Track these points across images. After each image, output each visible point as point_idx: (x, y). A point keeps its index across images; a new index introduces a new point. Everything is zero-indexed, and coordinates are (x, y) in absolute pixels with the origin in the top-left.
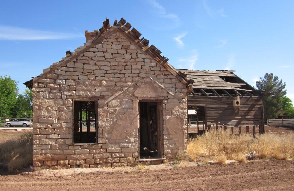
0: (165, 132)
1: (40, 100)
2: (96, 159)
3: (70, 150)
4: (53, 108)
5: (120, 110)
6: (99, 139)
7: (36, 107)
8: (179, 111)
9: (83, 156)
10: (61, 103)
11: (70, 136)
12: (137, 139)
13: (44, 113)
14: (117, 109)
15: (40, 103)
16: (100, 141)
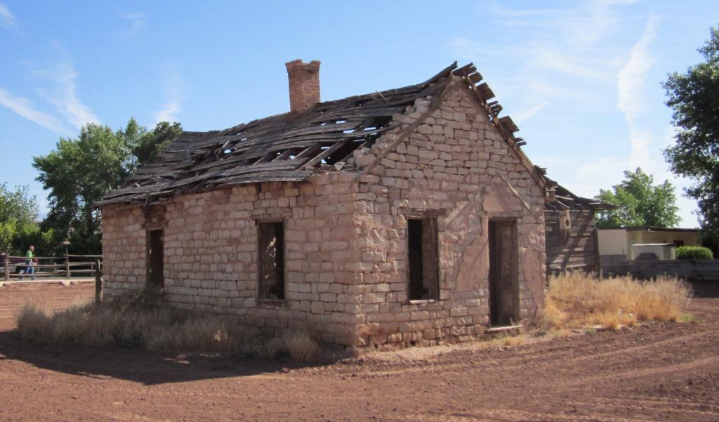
0: (521, 277)
1: (362, 217)
2: (437, 329)
3: (403, 313)
4: (380, 232)
5: (465, 235)
6: (441, 292)
7: (358, 231)
8: (536, 239)
9: (421, 325)
10: (391, 223)
11: (403, 287)
12: (487, 290)
13: (370, 242)
14: (462, 233)
15: (364, 223)
16: (442, 297)
